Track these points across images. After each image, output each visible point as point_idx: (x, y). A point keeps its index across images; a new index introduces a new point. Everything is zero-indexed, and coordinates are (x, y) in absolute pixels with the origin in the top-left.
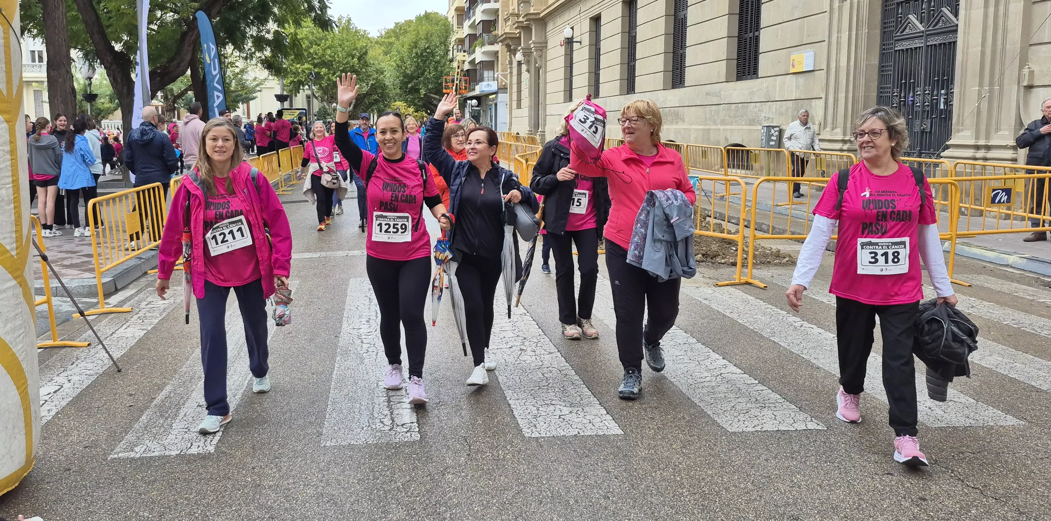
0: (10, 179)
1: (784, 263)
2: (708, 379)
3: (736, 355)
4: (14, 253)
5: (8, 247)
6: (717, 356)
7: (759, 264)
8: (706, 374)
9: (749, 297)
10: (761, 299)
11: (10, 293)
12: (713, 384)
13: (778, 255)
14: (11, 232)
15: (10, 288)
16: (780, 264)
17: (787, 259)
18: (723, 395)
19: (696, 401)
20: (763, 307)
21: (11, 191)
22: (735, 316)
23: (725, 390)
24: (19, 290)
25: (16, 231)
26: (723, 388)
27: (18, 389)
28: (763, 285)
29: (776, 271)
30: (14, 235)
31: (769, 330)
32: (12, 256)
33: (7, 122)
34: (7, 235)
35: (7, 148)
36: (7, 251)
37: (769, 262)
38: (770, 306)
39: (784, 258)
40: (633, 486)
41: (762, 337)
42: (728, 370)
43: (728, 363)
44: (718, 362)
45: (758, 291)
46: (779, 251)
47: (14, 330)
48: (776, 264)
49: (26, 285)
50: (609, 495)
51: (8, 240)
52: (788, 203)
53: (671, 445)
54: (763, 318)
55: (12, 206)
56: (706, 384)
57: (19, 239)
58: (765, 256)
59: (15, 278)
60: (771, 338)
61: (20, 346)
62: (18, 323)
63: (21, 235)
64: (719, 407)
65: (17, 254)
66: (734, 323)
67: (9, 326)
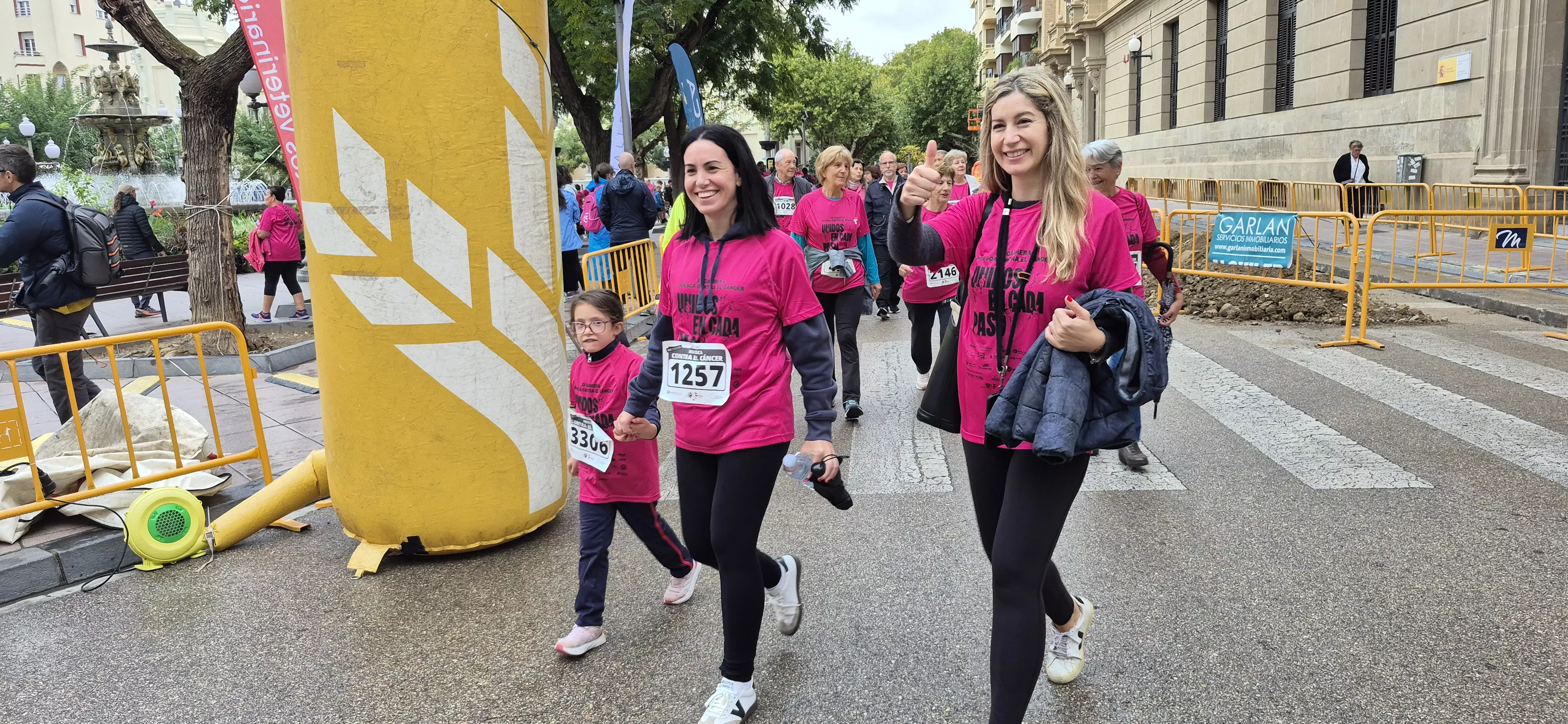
0: (546, 215)
1: (1412, 322)
2: (1294, 440)
3: (1334, 417)
4: (551, 287)
5: (546, 282)
6: (1309, 418)
7: (1378, 323)
8: (1292, 435)
9: (1359, 358)
10: (1375, 361)
11: (548, 327)
12: (1301, 444)
13: (1405, 312)
14: (548, 267)
15: (548, 322)
16: (1407, 323)
17: (1417, 316)
18: (1311, 456)
19: (1277, 460)
20: (1376, 369)
21: (547, 225)
22: (1338, 379)
23: (1314, 451)
24: (555, 325)
25: (552, 266)
26: (1312, 449)
27: (556, 422)
28: (1379, 345)
29: (1400, 331)
30: (551, 270)
31: (1380, 392)
32: (549, 290)
33: (544, 157)
34: (545, 270)
35: (544, 184)
36: (545, 286)
37: (1392, 321)
38: (1386, 368)
39: (1413, 315)
40: (1194, 535)
41: (1369, 399)
42: (1320, 431)
43: (1321, 424)
44: (1309, 424)
45: (1372, 352)
46: (1407, 308)
47: (552, 363)
48: (1401, 324)
49: (561, 321)
50: (1166, 542)
51: (546, 274)
52: (1430, 254)
53: (1242, 500)
54: (1374, 380)
55: (549, 241)
56: (1292, 445)
57: (554, 275)
58: (1388, 313)
59: (552, 313)
60: (1382, 401)
61: (556, 380)
62: (555, 357)
63: (556, 270)
64: (1305, 466)
65: (554, 289)
66: (1335, 385)
67: (548, 359)
